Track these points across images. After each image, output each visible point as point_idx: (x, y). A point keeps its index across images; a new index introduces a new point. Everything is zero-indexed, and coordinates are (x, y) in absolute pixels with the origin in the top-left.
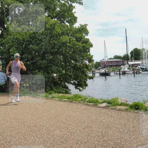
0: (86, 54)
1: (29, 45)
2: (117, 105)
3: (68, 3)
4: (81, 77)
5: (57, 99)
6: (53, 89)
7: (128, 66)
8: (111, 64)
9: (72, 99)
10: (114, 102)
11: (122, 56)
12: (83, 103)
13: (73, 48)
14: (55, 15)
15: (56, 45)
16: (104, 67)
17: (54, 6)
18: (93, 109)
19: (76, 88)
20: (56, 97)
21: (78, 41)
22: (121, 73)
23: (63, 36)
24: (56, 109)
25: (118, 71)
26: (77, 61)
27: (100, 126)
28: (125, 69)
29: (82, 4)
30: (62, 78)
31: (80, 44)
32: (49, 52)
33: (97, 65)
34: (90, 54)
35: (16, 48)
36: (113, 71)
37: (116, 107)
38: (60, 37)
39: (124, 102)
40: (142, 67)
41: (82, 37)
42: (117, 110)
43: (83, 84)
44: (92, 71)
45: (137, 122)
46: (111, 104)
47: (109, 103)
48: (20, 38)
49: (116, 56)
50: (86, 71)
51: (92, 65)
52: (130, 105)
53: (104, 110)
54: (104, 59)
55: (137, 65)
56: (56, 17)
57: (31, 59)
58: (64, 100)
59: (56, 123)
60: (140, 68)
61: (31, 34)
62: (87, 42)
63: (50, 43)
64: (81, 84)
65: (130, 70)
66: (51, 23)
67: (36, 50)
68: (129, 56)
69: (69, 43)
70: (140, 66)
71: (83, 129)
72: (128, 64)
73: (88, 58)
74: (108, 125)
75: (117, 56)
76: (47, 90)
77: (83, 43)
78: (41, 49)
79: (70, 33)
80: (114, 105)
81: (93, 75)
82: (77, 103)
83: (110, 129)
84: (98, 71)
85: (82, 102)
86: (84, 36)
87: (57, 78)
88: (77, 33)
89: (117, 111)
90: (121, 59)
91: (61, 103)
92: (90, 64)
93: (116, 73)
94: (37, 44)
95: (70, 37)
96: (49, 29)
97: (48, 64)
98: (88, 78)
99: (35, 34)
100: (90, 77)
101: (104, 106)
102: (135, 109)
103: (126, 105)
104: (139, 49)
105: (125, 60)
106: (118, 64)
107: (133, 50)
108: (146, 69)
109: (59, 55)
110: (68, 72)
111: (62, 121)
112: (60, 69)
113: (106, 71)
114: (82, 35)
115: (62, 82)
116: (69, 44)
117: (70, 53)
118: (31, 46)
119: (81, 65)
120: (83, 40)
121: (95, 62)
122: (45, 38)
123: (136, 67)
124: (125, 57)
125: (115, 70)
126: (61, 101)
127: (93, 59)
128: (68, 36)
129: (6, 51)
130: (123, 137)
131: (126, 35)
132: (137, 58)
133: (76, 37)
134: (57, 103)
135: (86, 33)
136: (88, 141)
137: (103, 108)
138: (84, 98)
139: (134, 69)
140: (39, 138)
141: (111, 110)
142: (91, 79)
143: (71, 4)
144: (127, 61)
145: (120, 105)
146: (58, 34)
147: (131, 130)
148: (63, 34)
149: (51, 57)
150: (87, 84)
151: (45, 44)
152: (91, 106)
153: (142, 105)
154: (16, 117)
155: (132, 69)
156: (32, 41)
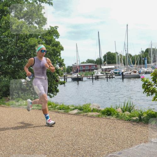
0: (57, 58)
2: (89, 111)
3: (37, 3)
4: (51, 82)
7: (101, 71)
8: (84, 69)
10: (86, 109)
11: (95, 60)
15: (23, 48)
16: (77, 72)
18: (64, 116)
21: (47, 44)
22: (94, 77)
23: (32, 38)
24: (24, 118)
25: (91, 75)
27: (70, 134)
29: (52, 4)
31: (50, 47)
32: (16, 55)
33: (69, 69)
34: (61, 58)
36: (86, 76)
37: (87, 113)
38: (27, 39)
39: (96, 108)
40: (115, 71)
41: (52, 39)
42: (88, 117)
43: (54, 90)
44: (63, 76)
45: (108, 128)
47: (81, 109)
49: (88, 60)
50: (57, 76)
51: (64, 69)
52: (102, 111)
53: (75, 118)
54: (77, 63)
55: (110, 70)
59: (22, 133)
60: (114, 72)
63: (16, 46)
64: (51, 90)
65: (103, 75)
68: (102, 60)
71: (52, 138)
72: (101, 68)
73: (59, 62)
74: (79, 133)
75: (90, 60)
77: (53, 47)
78: (7, 52)
79: (39, 35)
80: (86, 112)
81: (65, 80)
83: (81, 137)
84: (70, 75)
85: (52, 109)
86: (55, 39)
88: (47, 35)
89: (88, 118)
90: (94, 63)
93: (88, 78)
94: (2, 47)
95: (39, 39)
97: (15, 68)
98: (59, 83)
100: (61, 83)
101: (76, 113)
102: (106, 114)
103: (97, 111)
104: (112, 53)
105: (98, 64)
106: (91, 68)
108: (119, 73)
113: (79, 75)
114: (52, 37)
120: (53, 42)
121: (66, 66)
122: (11, 41)
123: (110, 71)
124: (98, 61)
125: (87, 75)
127: (64, 63)
128: (37, 38)
130: (94, 145)
131: (99, 38)
132: (110, 62)
133: (46, 40)
134: (25, 111)
135: (56, 36)
136: (57, 151)
137: (74, 115)
138: (55, 105)
139: (107, 74)
140: (3, 150)
141: (82, 117)
142: (62, 84)
143: (40, 4)
144: (100, 65)
145: (92, 111)
146: (26, 36)
147: (102, 137)
148: (31, 36)
149: (19, 61)
150: (58, 90)
151: (11, 47)
152: (62, 113)
153: (114, 110)
155: (105, 74)
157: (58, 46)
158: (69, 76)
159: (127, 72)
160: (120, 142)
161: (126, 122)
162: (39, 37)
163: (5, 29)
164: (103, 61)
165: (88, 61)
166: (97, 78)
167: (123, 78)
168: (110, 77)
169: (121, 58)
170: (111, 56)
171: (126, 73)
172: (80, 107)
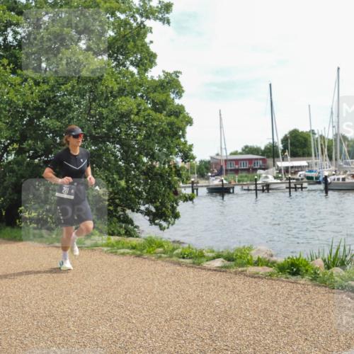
0: (177, 142)
1: (39, 117)
2: (249, 263)
3: (135, 20)
4: (164, 195)
5: (105, 249)
7: (275, 172)
8: (237, 167)
9: (141, 250)
10: (241, 258)
11: (263, 148)
12: (168, 259)
13: (145, 126)
15: (104, 118)
16: (220, 174)
18: (192, 272)
19: (152, 222)
20: (102, 245)
21: (156, 110)
22: (259, 187)
23: (123, 97)
24: (103, 273)
25: (252, 182)
26: (154, 159)
27: (206, 314)
29: (169, 23)
30: (119, 199)
31: (164, 118)
32: (88, 135)
33: (203, 167)
34: (186, 142)
35: (7, 123)
36: (241, 183)
37: (245, 268)
38: (114, 100)
39: (266, 256)
40: (310, 174)
41: (166, 100)
42: (247, 276)
43: (169, 213)
44: (190, 182)
45: (293, 303)
46: (233, 261)
47: (229, 258)
49: (246, 147)
50: (176, 182)
51: (192, 167)
52: (278, 265)
53: (218, 277)
54: (220, 154)
55: (296, 170)
57: (44, 151)
58: (122, 251)
59: (100, 308)
60: (305, 176)
61: (45, 91)
62: (180, 113)
63: (89, 114)
64: (163, 214)
65: (279, 181)
67: (56, 131)
68: (277, 147)
69: (137, 114)
70: (303, 172)
71: (166, 321)
72: (274, 165)
73: (181, 152)
74: (226, 311)
75: (251, 148)
77: (169, 116)
79: (138, 91)
80: (242, 265)
81: (193, 192)
82: (153, 258)
83: (230, 321)
84: (204, 181)
85: (165, 256)
86: (173, 99)
88: (155, 91)
89: (247, 279)
90: (258, 154)
91: (115, 259)
92: (187, 166)
93: (245, 187)
94: (58, 117)
95: (139, 100)
96: (88, 80)
98: (180, 198)
99: (53, 91)
100: (186, 198)
101: (219, 267)
102: (289, 273)
103: (268, 264)
104: (302, 132)
105: (268, 157)
106: (252, 165)
107: (287, 133)
108: (317, 178)
109: (113, 143)
110: (132, 183)
111: (115, 302)
112: (115, 176)
113: (225, 182)
114: (168, 95)
115: (119, 209)
116: (137, 118)
117: (139, 137)
118: (43, 120)
119: (164, 168)
120: (170, 107)
122: (78, 103)
123: (296, 173)
124: (269, 149)
125: (243, 181)
126: (115, 253)
127: (192, 153)
128: (134, 98)
130: (260, 340)
131: (271, 98)
132: (297, 153)
133: (153, 101)
134: (104, 258)
135: (177, 93)
136: (177, 350)
137: (215, 270)
138: (171, 248)
139: (290, 179)
140: (59, 344)
141: (233, 275)
142: (187, 201)
143: (142, 22)
144: (272, 160)
145: (256, 263)
146: (111, 93)
147: (280, 323)
148: (123, 93)
149: (93, 148)
150: (179, 213)
151: (79, 116)
152: (186, 266)
153: (308, 264)
154: (4, 294)
155: (284, 179)
156: (46, 109)
157: (181, 116)
158: (202, 182)
159: (336, 177)
160: (321, 336)
161: (333, 291)
162: (139, 94)
163: (65, 77)
164: (280, 151)
165: (247, 150)
166: (267, 188)
167: (326, 190)
168: (295, 186)
169: (321, 145)
170: (300, 138)
171: (333, 177)
172: (228, 253)
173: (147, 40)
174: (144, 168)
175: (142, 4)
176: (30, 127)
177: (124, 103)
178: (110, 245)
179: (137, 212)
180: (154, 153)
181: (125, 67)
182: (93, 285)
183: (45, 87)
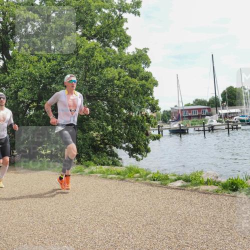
0: (147, 98)
1: (50, 84)
2: (201, 183)
3: (116, 14)
4: (139, 136)
5: (99, 175)
6: (92, 158)
7: (218, 117)
8: (190, 114)
10: (195, 179)
11: (208, 101)
12: (143, 181)
13: (124, 88)
14: (93, 33)
15: (95, 83)
16: (178, 120)
17: (92, 19)
18: (160, 190)
19: (131, 155)
20: (96, 172)
21: (132, 76)
22: (206, 128)
23: (108, 68)
25: (201, 125)
26: (131, 110)
27: (172, 221)
28: (212, 121)
29: (139, 15)
30: (108, 139)
31: (137, 82)
32: (85, 95)
34: (153, 98)
35: (28, 89)
36: (193, 126)
37: (198, 187)
38: (102, 70)
39: (213, 178)
40: (242, 118)
41: (139, 69)
42: (200, 193)
43: (142, 148)
44: (157, 126)
45: (234, 212)
46: (190, 182)
47: (187, 180)
48: (36, 72)
49: (196, 100)
50: (147, 127)
51: (158, 115)
52: (222, 184)
53: (179, 193)
54: (178, 105)
55: (233, 115)
56: (95, 36)
58: (111, 176)
59: (96, 217)
61: (54, 66)
62: (149, 77)
64: (138, 149)
65: (221, 124)
66: (87, 47)
68: (219, 100)
69: (119, 79)
70: (238, 117)
71: (143, 226)
72: (217, 113)
73: (150, 105)
74: (186, 218)
75: (200, 101)
76: (82, 160)
77: (141, 80)
79: (118, 63)
80: (196, 185)
81: (159, 133)
82: (133, 181)
83: (189, 225)
85: (141, 179)
86: (144, 68)
87: (99, 139)
88: (131, 63)
89: (200, 195)
90: (205, 106)
91: (106, 182)
93: (197, 129)
95: (119, 70)
96: (84, 56)
98: (150, 138)
99: (60, 65)
100: (155, 137)
101: (179, 186)
102: (231, 190)
103: (215, 183)
104: (236, 88)
105: (212, 107)
106: (201, 113)
107: (225, 89)
108: (248, 121)
109: (102, 100)
110: (116, 128)
111: (107, 213)
112: (104, 123)
113: (182, 125)
114: (140, 66)
115: (107, 146)
116: (118, 82)
117: (120, 96)
118: (53, 86)
119: (138, 117)
120: (142, 74)
121: (162, 111)
123: (232, 117)
124: (212, 101)
125: (195, 124)
126: (106, 178)
127: (158, 105)
128: (116, 68)
129: (12, 94)
130: (211, 239)
131: (213, 65)
132: (233, 104)
133: (129, 70)
134: (98, 182)
135: (146, 63)
137: (177, 189)
138: (145, 173)
139: (228, 122)
140: (69, 243)
141: (189, 192)
142: (155, 140)
144: (215, 109)
145: (206, 183)
146: (100, 65)
147: (225, 226)
148: (108, 65)
149: (88, 104)
150: (150, 148)
152: (156, 186)
153: (243, 183)
154: (29, 208)
155: (224, 122)
156: (55, 78)
157: (150, 80)
158: (166, 126)
162: (120, 66)
163: (68, 55)
164: (220, 102)
165: (197, 102)
166: (212, 129)
168: (231, 125)
172: (186, 176)
173: (124, 27)
174: (125, 117)
175: (120, 2)
176: (44, 91)
177: (109, 72)
178: (102, 172)
179: (120, 149)
180: (131, 106)
181: (109, 46)
182: (91, 201)
183: (54, 63)
